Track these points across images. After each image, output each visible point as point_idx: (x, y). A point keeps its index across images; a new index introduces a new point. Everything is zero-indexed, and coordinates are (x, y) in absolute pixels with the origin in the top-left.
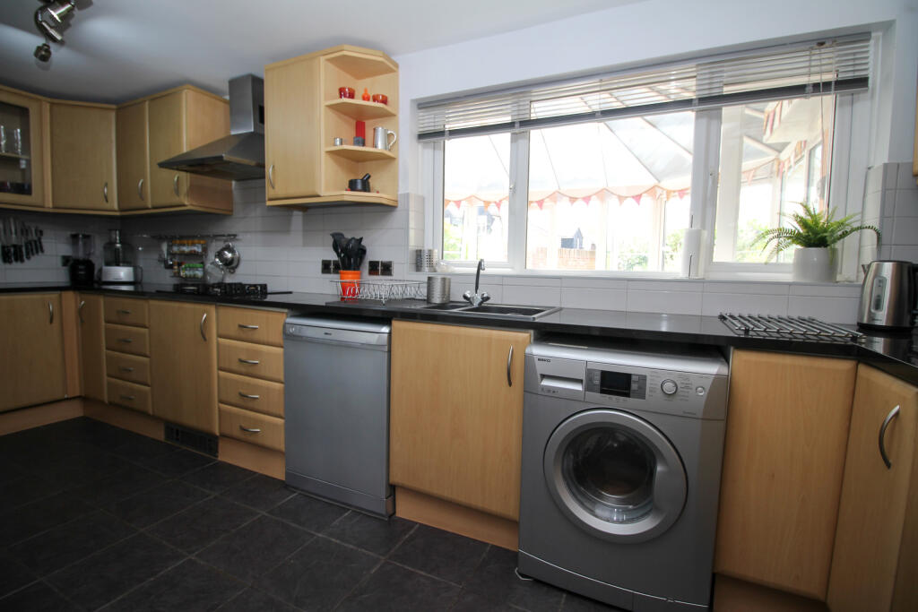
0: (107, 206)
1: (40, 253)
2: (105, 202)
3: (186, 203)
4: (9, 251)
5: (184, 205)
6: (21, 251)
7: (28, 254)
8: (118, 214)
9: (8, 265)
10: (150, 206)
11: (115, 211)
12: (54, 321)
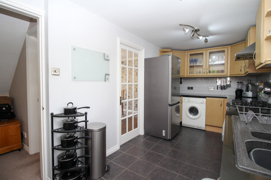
0: (241, 73)
1: (230, 87)
2: (240, 71)
3: (248, 71)
4: (222, 87)
5: (248, 72)
6: (225, 87)
7: (227, 88)
8: (244, 75)
9: (222, 90)
10: (244, 74)
11: (243, 74)
12: (222, 106)
